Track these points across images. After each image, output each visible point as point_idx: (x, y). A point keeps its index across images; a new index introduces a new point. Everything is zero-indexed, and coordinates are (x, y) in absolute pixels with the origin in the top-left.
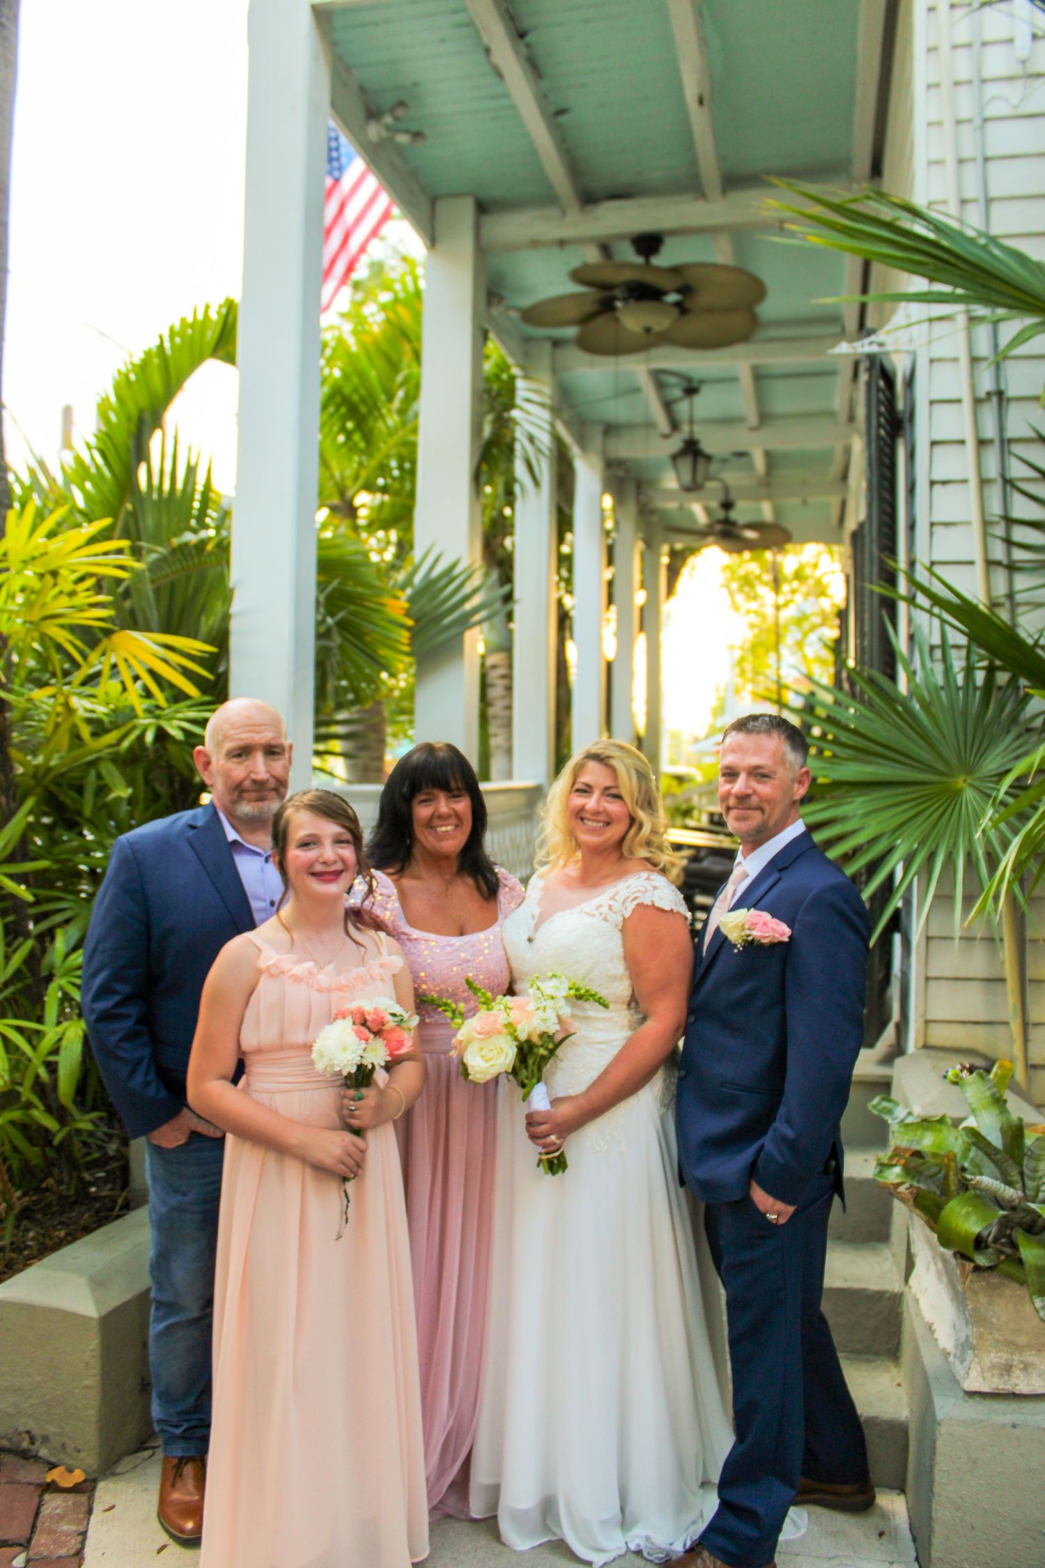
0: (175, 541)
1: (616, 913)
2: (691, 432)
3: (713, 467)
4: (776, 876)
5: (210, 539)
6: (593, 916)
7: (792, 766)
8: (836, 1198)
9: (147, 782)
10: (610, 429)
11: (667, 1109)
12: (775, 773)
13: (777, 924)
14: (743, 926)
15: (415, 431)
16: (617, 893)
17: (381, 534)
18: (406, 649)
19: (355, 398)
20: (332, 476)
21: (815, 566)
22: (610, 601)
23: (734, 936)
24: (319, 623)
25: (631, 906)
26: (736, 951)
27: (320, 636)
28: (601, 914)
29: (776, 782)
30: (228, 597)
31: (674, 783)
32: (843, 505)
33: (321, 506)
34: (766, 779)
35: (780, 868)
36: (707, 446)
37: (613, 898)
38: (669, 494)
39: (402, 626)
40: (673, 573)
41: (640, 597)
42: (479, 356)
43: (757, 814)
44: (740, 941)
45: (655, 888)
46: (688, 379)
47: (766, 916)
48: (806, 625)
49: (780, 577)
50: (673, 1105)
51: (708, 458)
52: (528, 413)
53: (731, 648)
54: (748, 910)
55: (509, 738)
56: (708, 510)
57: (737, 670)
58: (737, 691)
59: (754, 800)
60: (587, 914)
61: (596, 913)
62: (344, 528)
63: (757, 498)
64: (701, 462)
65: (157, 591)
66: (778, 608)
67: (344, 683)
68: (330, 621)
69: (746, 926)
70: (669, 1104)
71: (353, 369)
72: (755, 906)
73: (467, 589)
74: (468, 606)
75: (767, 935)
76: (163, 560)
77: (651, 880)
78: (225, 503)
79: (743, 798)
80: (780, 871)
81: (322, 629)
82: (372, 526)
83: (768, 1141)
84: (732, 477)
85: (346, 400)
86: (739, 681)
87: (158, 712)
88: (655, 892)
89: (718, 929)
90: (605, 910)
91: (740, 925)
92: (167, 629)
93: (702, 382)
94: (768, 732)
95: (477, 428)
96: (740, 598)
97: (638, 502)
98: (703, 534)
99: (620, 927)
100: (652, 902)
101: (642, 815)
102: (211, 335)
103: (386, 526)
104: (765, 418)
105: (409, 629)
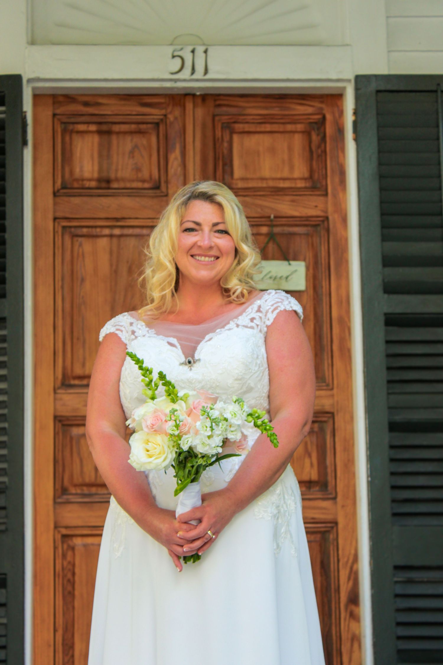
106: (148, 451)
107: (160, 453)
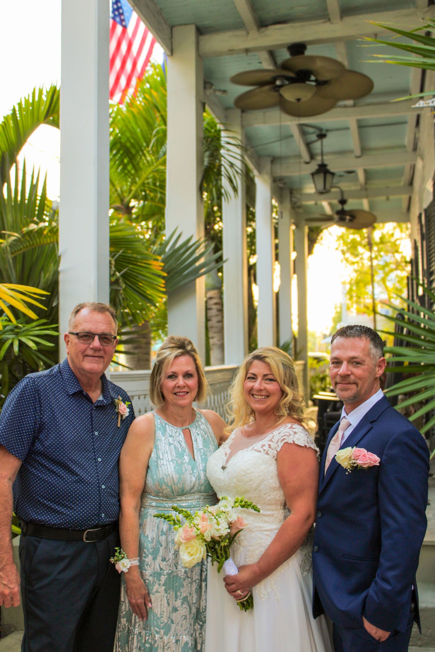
0: (25, 230)
1: (273, 449)
2: (322, 159)
3: (335, 180)
4: (369, 426)
5: (46, 227)
6: (260, 451)
7: (374, 357)
8: (415, 625)
9: (10, 372)
10: (274, 160)
11: (308, 573)
12: (364, 361)
13: (372, 455)
14: (350, 457)
15: (164, 163)
16: (273, 437)
17: (143, 223)
18: (164, 290)
19: (128, 145)
20: (116, 190)
21: (392, 235)
22: (277, 259)
23: (345, 464)
24: (112, 275)
25: (281, 445)
26: (347, 473)
27: (112, 284)
28: (264, 450)
29: (365, 367)
30: (57, 262)
31: (315, 362)
32: (410, 199)
33: (111, 208)
34: (359, 365)
35: (370, 421)
36: (331, 168)
37: (271, 441)
38: (309, 196)
39: (159, 276)
40: (312, 241)
41: (293, 255)
42: (199, 119)
43: (354, 386)
44: (349, 467)
45: (295, 433)
46: (321, 130)
47: (364, 451)
48: (387, 269)
49: (373, 242)
50: (311, 570)
51: (333, 174)
52: (228, 150)
53: (344, 283)
54: (352, 448)
55: (222, 338)
56: (331, 205)
57: (348, 297)
58: (348, 308)
59: (352, 377)
60: (256, 450)
61: (262, 450)
62: (123, 219)
63: (360, 197)
64: (329, 177)
65: (15, 259)
66: (371, 259)
67: (127, 310)
68: (118, 274)
69: (352, 458)
70: (309, 570)
71: (126, 128)
72: (357, 445)
73: (197, 254)
74: (197, 264)
75: (366, 462)
76: (18, 241)
77: (293, 428)
78: (54, 206)
79: (345, 377)
80: (371, 423)
81: (113, 279)
82: (138, 219)
83: (371, 591)
84: (346, 186)
85: (123, 146)
86: (349, 302)
87: (16, 330)
88: (295, 435)
89: (334, 460)
90: (266, 448)
91: (348, 457)
92: (21, 282)
93: (327, 131)
94: (359, 336)
95: (200, 160)
96: (348, 255)
97: (291, 201)
98: (328, 219)
99: (275, 458)
100: (294, 441)
101: (288, 389)
102: (43, 109)
103: (146, 218)
104: (364, 150)
105: (163, 278)
106: (189, 553)
107: (196, 551)
